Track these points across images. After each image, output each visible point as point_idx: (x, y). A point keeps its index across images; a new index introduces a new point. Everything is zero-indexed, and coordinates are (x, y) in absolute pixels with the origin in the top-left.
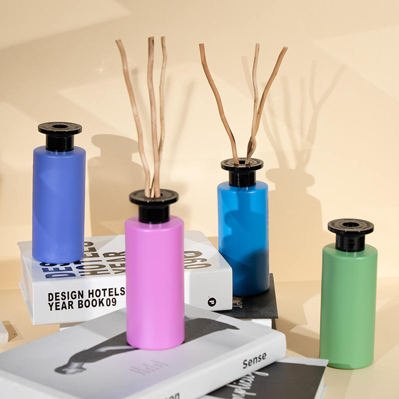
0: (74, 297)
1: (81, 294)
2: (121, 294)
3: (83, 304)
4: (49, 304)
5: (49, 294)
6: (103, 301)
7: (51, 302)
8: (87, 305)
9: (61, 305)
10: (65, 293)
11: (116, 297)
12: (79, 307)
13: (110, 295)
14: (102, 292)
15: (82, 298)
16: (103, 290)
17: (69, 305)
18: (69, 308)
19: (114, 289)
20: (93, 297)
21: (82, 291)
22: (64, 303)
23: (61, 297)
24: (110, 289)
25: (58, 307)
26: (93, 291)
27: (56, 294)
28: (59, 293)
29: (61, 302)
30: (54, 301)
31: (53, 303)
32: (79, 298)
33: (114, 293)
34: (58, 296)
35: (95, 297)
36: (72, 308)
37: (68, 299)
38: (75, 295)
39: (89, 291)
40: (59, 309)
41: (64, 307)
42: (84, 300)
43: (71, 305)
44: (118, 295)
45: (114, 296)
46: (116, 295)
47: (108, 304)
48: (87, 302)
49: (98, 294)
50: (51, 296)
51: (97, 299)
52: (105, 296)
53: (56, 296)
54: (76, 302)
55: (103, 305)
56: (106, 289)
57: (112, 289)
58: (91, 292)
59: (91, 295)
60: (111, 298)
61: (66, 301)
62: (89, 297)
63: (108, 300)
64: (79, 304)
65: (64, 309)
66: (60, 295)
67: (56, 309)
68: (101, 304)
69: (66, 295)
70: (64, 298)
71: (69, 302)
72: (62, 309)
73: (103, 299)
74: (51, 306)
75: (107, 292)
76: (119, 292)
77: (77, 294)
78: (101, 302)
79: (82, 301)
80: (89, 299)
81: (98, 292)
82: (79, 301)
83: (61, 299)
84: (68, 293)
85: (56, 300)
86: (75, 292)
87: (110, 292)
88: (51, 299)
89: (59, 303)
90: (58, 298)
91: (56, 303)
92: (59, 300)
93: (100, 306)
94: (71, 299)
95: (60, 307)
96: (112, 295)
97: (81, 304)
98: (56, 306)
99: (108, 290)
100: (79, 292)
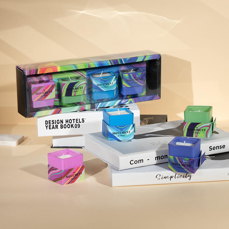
0: (58, 123)
1: (62, 121)
2: (82, 122)
3: (63, 126)
4: (46, 126)
5: (46, 121)
6: (73, 125)
7: (47, 125)
8: (65, 127)
9: (52, 126)
10: (54, 121)
11: (80, 123)
12: (61, 128)
13: (77, 122)
14: (73, 121)
15: (63, 123)
16: (73, 119)
17: (56, 127)
18: (56, 128)
19: (79, 119)
20: (68, 123)
21: (63, 120)
22: (53, 126)
23: (52, 122)
24: (76, 119)
25: (50, 128)
26: (68, 120)
27: (49, 121)
28: (50, 121)
29: (52, 125)
30: (48, 125)
31: (48, 126)
32: (61, 123)
33: (78, 121)
34: (50, 122)
35: (69, 123)
36: (58, 128)
37: (55, 124)
38: (59, 122)
39: (66, 120)
40: (51, 129)
41: (53, 128)
42: (63, 125)
43: (57, 127)
44: (81, 122)
45: (79, 123)
46: (80, 122)
47: (76, 127)
48: (65, 126)
49: (70, 122)
50: (47, 122)
51: (70, 124)
52: (74, 123)
53: (49, 122)
54: (59, 125)
55: (73, 127)
56: (75, 119)
57: (78, 119)
58: (67, 120)
59: (67, 122)
60: (77, 124)
61: (54, 125)
62: (66, 123)
63: (76, 125)
64: (61, 126)
65: (53, 129)
66: (51, 121)
67: (50, 129)
68: (72, 127)
69: (54, 122)
70: (53, 123)
71: (56, 125)
72: (52, 129)
73: (73, 124)
74: (47, 127)
75: (75, 121)
76: (81, 121)
77: (60, 121)
78: (72, 126)
79: (62, 125)
80: (66, 124)
81: (70, 121)
82: (61, 125)
83: (52, 124)
84: (55, 120)
85: (49, 124)
86: (59, 120)
87: (76, 121)
88: (47, 123)
89: (51, 125)
90: (50, 123)
91: (49, 126)
92: (51, 124)
93: (71, 128)
94: (57, 124)
95: (52, 128)
96: (78, 122)
97: (62, 126)
98: (49, 127)
99: (75, 120)
100: (61, 120)
